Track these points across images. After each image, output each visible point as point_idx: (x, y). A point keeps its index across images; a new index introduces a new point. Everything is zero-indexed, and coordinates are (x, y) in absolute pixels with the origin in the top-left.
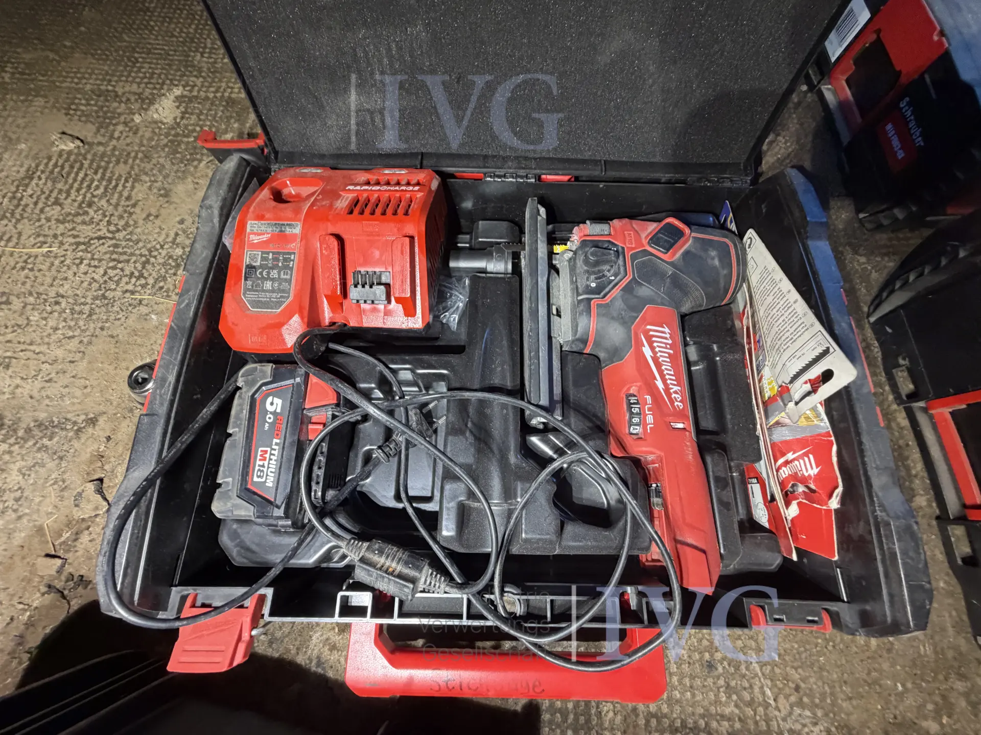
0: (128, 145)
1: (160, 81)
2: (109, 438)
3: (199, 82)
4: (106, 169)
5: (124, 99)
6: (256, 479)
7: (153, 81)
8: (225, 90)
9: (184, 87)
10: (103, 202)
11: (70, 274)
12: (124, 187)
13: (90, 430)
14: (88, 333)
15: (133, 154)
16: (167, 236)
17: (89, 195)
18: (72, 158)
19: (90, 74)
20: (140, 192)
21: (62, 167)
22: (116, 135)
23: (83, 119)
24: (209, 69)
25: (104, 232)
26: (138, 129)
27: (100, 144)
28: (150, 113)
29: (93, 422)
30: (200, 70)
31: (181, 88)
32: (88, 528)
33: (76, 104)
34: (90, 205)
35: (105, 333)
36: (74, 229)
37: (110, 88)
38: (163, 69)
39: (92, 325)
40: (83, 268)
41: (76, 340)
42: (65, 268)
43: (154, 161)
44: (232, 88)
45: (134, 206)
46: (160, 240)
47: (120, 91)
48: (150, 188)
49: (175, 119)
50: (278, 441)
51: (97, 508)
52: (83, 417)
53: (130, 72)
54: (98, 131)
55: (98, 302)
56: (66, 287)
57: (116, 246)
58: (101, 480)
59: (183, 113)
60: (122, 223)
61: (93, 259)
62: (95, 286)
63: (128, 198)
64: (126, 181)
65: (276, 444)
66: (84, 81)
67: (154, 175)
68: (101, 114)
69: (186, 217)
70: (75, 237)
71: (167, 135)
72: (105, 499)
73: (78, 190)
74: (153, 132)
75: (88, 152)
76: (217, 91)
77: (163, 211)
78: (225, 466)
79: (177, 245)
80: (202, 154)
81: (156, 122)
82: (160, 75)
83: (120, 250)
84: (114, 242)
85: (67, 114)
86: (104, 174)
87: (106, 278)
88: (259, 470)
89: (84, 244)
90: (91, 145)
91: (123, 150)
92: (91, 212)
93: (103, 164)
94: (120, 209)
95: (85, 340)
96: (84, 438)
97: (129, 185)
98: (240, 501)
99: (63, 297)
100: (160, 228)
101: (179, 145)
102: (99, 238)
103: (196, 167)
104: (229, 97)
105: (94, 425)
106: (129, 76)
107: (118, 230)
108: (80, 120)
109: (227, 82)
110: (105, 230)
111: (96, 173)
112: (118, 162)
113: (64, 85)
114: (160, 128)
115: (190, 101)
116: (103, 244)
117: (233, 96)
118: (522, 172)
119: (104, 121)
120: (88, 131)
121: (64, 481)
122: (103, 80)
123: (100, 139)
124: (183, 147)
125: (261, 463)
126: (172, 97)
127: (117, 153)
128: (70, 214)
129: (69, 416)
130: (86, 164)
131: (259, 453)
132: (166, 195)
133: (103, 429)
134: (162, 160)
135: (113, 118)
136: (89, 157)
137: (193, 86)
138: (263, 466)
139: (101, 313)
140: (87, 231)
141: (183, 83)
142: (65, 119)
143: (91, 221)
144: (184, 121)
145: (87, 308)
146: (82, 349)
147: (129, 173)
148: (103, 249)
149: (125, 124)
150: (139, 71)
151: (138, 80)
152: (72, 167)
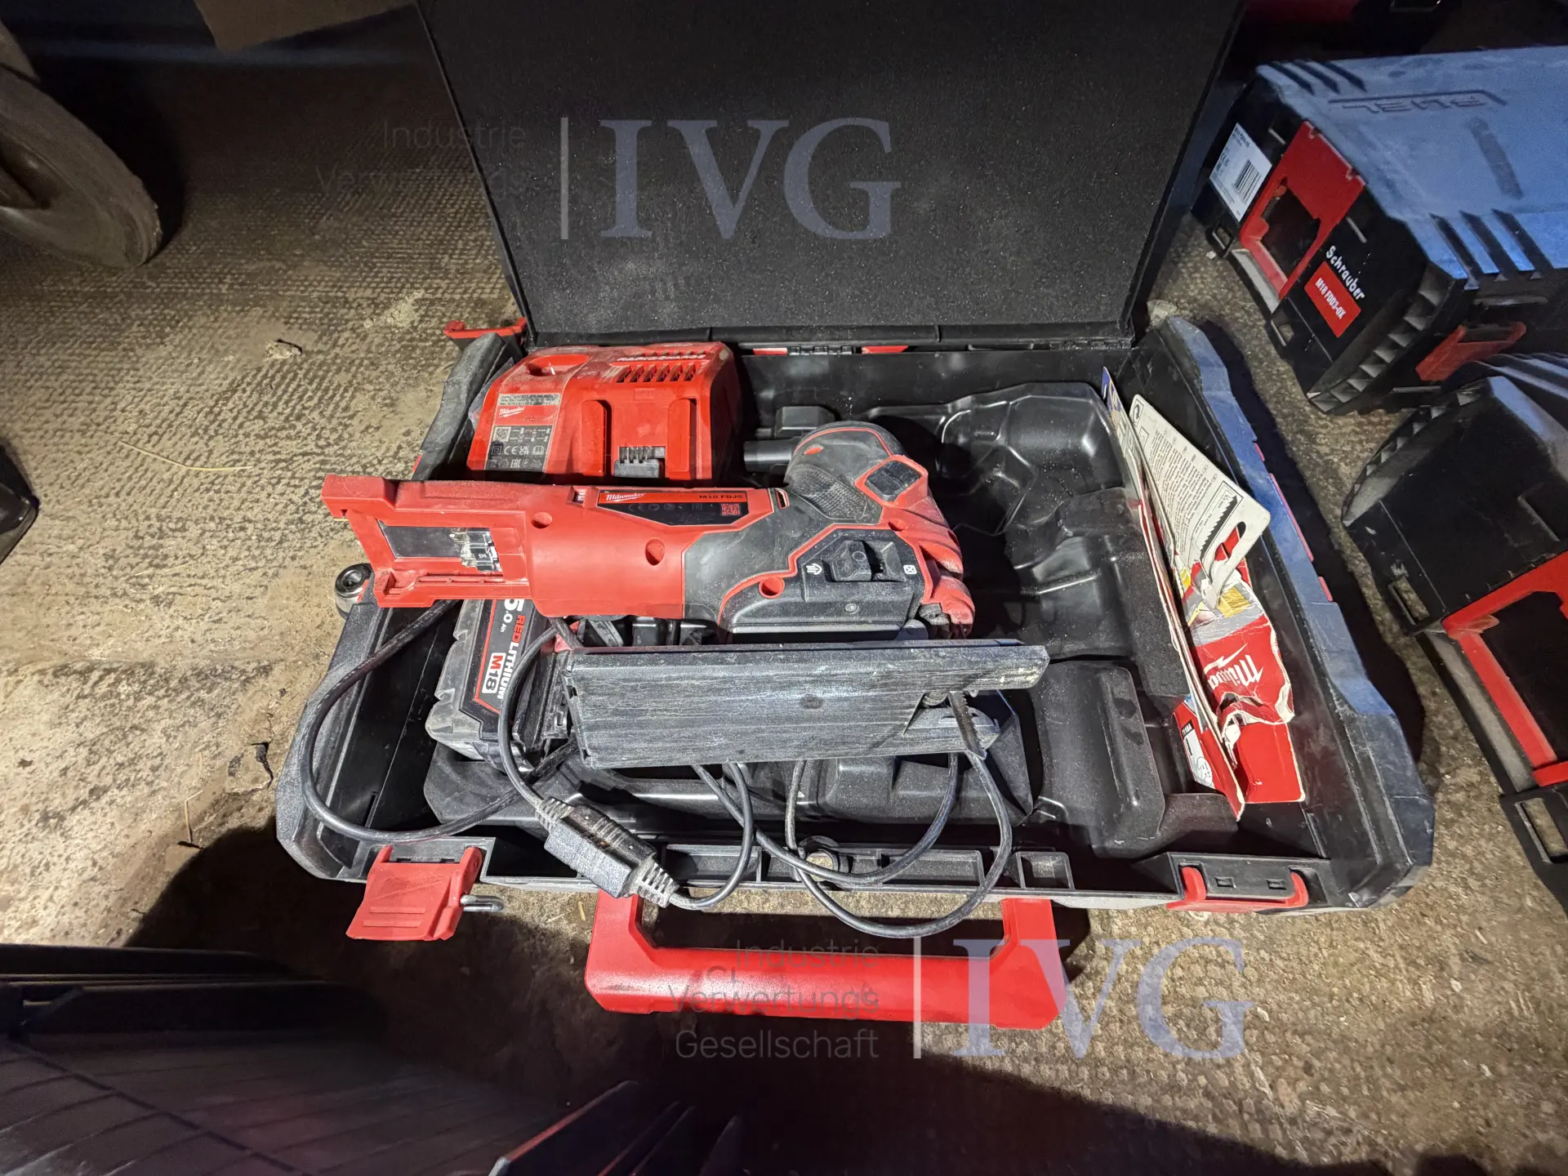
0: (353, 352)
1: (399, 285)
2: (283, 692)
3: (444, 284)
4: (323, 378)
5: (355, 305)
6: (485, 690)
7: (392, 285)
8: (474, 291)
9: (426, 289)
10: (315, 414)
11: (264, 494)
12: (342, 397)
13: (261, 681)
14: (275, 564)
15: (357, 362)
16: (388, 450)
17: (299, 407)
18: (285, 368)
19: (320, 282)
20: (360, 402)
21: (273, 378)
22: (340, 342)
23: (304, 327)
24: (458, 270)
25: (311, 447)
26: (366, 336)
27: (320, 352)
28: (383, 318)
29: (266, 670)
30: (447, 272)
31: (422, 291)
32: (239, 809)
33: (300, 312)
34: (298, 418)
35: (296, 563)
36: (275, 444)
37: (340, 294)
38: (403, 272)
39: (281, 554)
40: (280, 488)
41: (260, 572)
42: (258, 489)
43: (382, 368)
44: (483, 288)
45: (351, 417)
46: (379, 454)
47: (351, 296)
48: (373, 398)
49: (412, 322)
50: (517, 645)
51: (256, 780)
52: (254, 665)
53: (366, 277)
54: (320, 338)
55: (293, 527)
56: (256, 510)
57: (323, 462)
58: (266, 745)
59: (422, 316)
60: (335, 436)
61: (293, 477)
62: (292, 508)
63: (346, 409)
64: (346, 390)
65: (514, 648)
66: (310, 289)
67: (379, 383)
68: (326, 321)
69: (413, 428)
70: (275, 453)
71: (401, 340)
72: (268, 770)
73: (287, 403)
74: (385, 337)
75: (306, 361)
76: (465, 292)
77: (386, 423)
78: (448, 673)
79: (399, 459)
80: (440, 359)
81: (389, 327)
82: (399, 278)
83: (328, 467)
84: (322, 457)
85: (286, 323)
86: (320, 384)
87: (306, 499)
88: (490, 679)
89: (285, 461)
90: (309, 353)
91: (347, 358)
92: (299, 425)
93: (321, 373)
94: (335, 422)
95: (270, 572)
96: (251, 689)
97: (348, 395)
98: (462, 716)
99: (250, 521)
100: (381, 441)
101: (414, 349)
102: (304, 454)
103: (431, 373)
104: (479, 299)
105: (267, 676)
106: (364, 281)
107: (329, 445)
108: (300, 328)
109: (478, 283)
110: (312, 445)
111: (310, 383)
112: (338, 371)
113: (289, 293)
114: (393, 333)
115: (432, 303)
116: (308, 461)
117: (484, 296)
118: (835, 344)
119: (329, 328)
120: (308, 340)
121: (218, 746)
122: (334, 286)
123: (320, 346)
124: (418, 351)
125: (493, 671)
126: (411, 301)
127: (338, 361)
128: (273, 428)
129: (237, 664)
130: (301, 374)
131: (492, 659)
132: (392, 405)
133: (277, 682)
134: (390, 367)
135: (337, 325)
136: (305, 366)
137: (437, 289)
138: (496, 675)
139: (294, 540)
140: (292, 446)
141: (425, 285)
142: (283, 328)
143: (298, 436)
144: (424, 325)
145: (277, 535)
146: (265, 583)
147: (350, 383)
148: (307, 466)
149: (353, 330)
150: (376, 276)
151: (373, 285)
152: (283, 378)
